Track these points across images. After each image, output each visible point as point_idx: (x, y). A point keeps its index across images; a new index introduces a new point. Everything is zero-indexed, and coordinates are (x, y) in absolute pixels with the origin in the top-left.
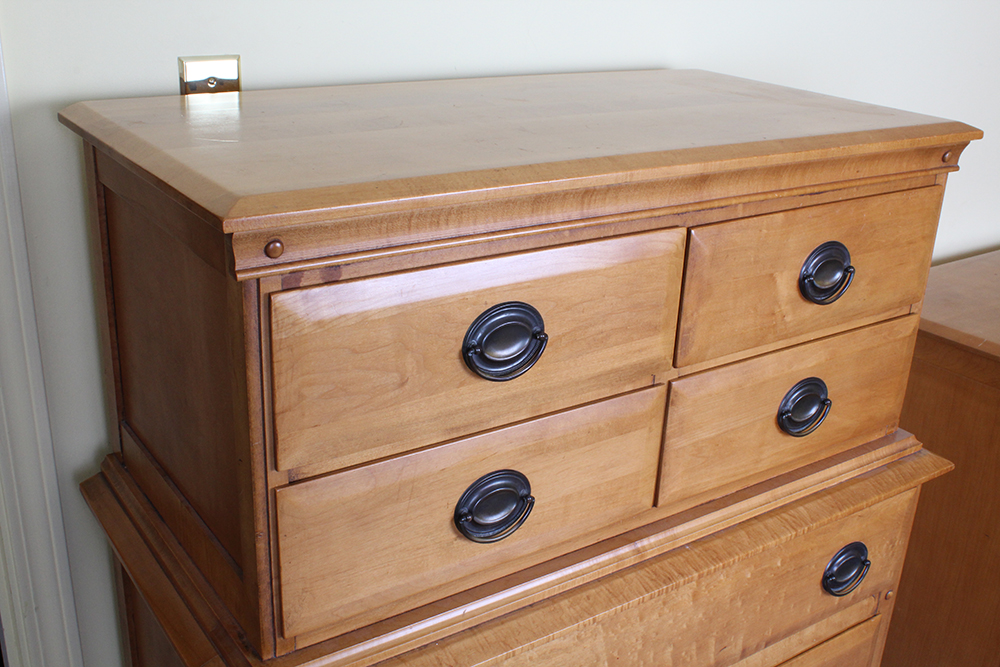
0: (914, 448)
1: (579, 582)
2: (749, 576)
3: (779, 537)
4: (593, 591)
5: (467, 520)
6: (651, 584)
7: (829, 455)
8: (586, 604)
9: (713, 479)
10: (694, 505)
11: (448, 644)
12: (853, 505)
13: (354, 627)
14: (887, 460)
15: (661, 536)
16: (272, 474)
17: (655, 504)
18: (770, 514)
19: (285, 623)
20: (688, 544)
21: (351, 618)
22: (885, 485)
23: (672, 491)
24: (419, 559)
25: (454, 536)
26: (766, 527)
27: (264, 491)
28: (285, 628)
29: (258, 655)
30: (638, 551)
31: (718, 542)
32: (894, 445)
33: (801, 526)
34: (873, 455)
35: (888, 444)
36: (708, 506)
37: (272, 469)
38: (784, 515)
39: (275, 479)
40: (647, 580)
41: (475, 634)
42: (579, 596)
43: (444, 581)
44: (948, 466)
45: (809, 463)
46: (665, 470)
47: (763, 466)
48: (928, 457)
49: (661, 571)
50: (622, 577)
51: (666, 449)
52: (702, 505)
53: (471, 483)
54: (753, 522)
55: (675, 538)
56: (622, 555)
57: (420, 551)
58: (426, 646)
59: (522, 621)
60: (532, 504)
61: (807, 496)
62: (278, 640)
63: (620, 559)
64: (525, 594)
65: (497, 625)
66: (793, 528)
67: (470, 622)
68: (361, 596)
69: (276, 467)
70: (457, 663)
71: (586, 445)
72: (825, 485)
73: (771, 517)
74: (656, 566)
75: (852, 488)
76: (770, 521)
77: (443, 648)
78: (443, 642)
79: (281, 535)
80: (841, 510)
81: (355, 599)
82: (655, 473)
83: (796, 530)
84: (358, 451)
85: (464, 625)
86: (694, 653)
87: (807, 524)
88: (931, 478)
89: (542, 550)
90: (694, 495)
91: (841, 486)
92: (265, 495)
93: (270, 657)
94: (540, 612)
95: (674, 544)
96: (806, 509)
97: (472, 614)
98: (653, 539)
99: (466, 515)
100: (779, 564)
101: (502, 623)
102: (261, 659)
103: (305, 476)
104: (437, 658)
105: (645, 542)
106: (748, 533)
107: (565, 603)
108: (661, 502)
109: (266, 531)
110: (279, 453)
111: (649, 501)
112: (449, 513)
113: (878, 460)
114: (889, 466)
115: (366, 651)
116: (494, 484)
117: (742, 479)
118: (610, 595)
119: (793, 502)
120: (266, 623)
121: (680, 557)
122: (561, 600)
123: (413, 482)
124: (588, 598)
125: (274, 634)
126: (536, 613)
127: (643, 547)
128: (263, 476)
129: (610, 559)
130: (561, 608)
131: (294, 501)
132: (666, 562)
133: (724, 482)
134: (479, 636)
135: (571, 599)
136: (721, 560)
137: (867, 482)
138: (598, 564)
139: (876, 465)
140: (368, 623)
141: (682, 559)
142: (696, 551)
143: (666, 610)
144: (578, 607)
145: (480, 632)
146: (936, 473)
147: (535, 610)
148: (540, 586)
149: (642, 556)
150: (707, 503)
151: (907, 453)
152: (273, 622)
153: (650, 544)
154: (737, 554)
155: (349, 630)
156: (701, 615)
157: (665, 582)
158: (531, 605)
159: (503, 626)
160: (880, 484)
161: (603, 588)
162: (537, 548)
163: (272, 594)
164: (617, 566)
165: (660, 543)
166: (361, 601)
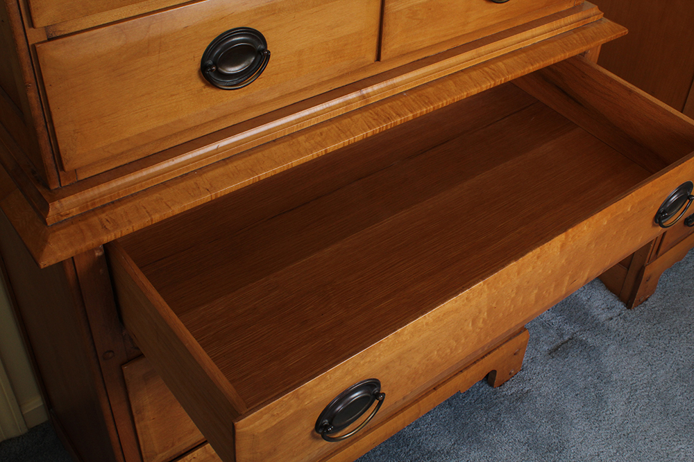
0: (596, 17)
1: (314, 122)
2: (605, 223)
3: (480, 86)
4: (325, 129)
5: (212, 70)
6: (373, 123)
7: (526, 22)
8: (319, 139)
9: (425, 38)
10: (411, 61)
11: (205, 173)
12: (543, 61)
13: (126, 161)
14: (573, 26)
15: (382, 85)
16: (30, 31)
17: (378, 58)
18: (474, 68)
19: (63, 159)
20: (405, 92)
21: (122, 153)
22: (570, 45)
23: (392, 48)
24: (174, 104)
25: (203, 85)
26: (470, 78)
27: (25, 46)
28: (64, 163)
29: (47, 186)
30: (363, 97)
31: (430, 90)
32: (580, 14)
33: (499, 77)
34: (562, 21)
35: (575, 13)
36: (424, 61)
37: (30, 27)
38: (486, 69)
39: (35, 36)
40: (370, 119)
41: (227, 164)
42: (314, 132)
43: (198, 123)
44: (622, 31)
45: (509, 28)
46: (385, 29)
47: (470, 28)
48: (607, 24)
49: (382, 113)
50: (349, 117)
51: (386, 11)
52: (418, 60)
53: (214, 39)
54: (459, 74)
55: (394, 86)
56: (350, 100)
57: (174, 98)
58: (186, 174)
59: (266, 152)
60: (268, 56)
61: (506, 54)
62: (61, 173)
63: (348, 103)
64: (269, 131)
65: (246, 157)
66: (492, 79)
67: (223, 155)
68: (128, 136)
69: (32, 25)
70: (212, 187)
71: (313, 7)
72: (521, 46)
73: (475, 70)
74: (378, 109)
75: (543, 48)
76: (474, 74)
77: (201, 175)
78: (201, 171)
79: (46, 85)
80: (532, 65)
81: (122, 138)
82: (377, 33)
83: (494, 80)
84: (107, 10)
85: (218, 157)
86: (552, 290)
87: (504, 76)
88: (608, 40)
89: (281, 97)
90: (412, 52)
91: (534, 46)
92: (27, 49)
93: (56, 187)
94: (281, 146)
95: (393, 91)
96: (504, 64)
97: (225, 148)
98: (376, 87)
99: (211, 66)
100: (629, 210)
101: (250, 155)
102: (49, 188)
103: (62, 33)
104: (196, 183)
105: (369, 90)
106: (455, 83)
107: (302, 138)
108: (383, 57)
109: (34, 81)
110: (33, 12)
111: (371, 57)
112: (196, 65)
113: (566, 26)
114: (575, 31)
115: (136, 179)
116: (234, 40)
117: (452, 39)
118: (340, 132)
119: (494, 59)
120: (48, 159)
121: (398, 102)
122: (300, 136)
123: (160, 37)
124: (321, 134)
125: (57, 168)
126: (277, 146)
127: (368, 94)
128: (23, 33)
129: (340, 104)
130: (299, 143)
131: (54, 54)
132: (386, 105)
133: (437, 41)
134: (230, 166)
135: (307, 136)
136: (432, 104)
137: (555, 43)
138: (330, 108)
139: (564, 30)
140: (137, 158)
141: (400, 104)
142: (412, 96)
143: (539, 263)
144: (312, 142)
145: (231, 162)
146: (612, 37)
147: (277, 144)
148: (281, 125)
149: (367, 101)
150: (422, 59)
151: (591, 20)
152: (54, 159)
153: (374, 92)
154: (445, 99)
155: (122, 163)
156: (563, 261)
157: (385, 121)
158: (274, 141)
159: (249, 158)
160: (566, 45)
161: (334, 126)
162: (277, 95)
163: (49, 135)
164: (346, 109)
165: (382, 91)
166: (127, 139)
